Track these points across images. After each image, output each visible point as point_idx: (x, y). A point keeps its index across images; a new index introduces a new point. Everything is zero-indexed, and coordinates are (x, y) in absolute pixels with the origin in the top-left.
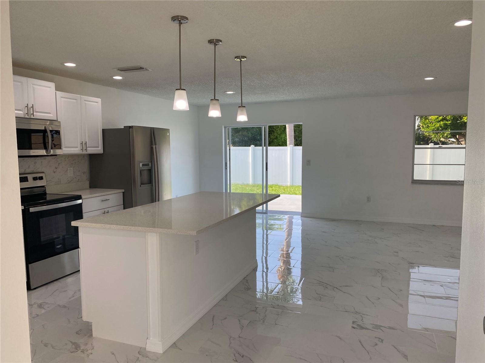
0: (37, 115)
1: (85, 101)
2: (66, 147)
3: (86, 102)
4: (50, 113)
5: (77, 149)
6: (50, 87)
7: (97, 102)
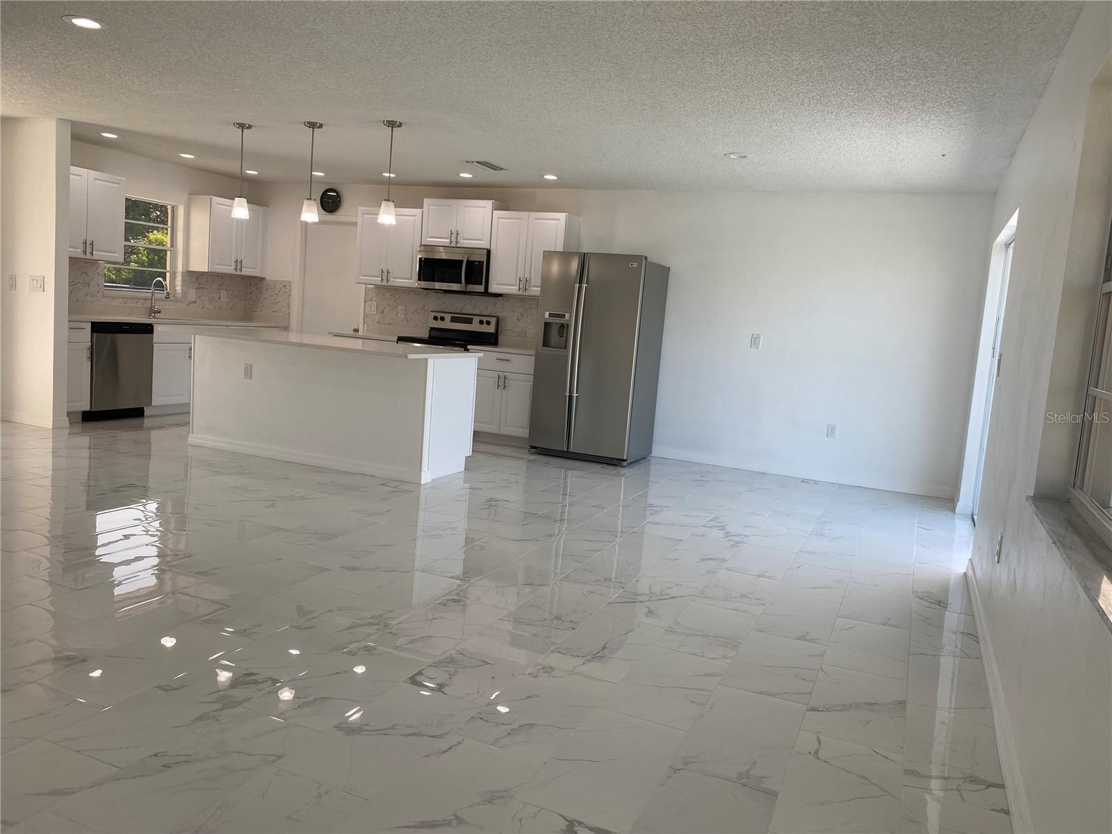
0: (464, 243)
1: (536, 219)
2: (498, 284)
3: (537, 221)
4: (481, 240)
5: (515, 287)
6: (485, 207)
7: (559, 220)
